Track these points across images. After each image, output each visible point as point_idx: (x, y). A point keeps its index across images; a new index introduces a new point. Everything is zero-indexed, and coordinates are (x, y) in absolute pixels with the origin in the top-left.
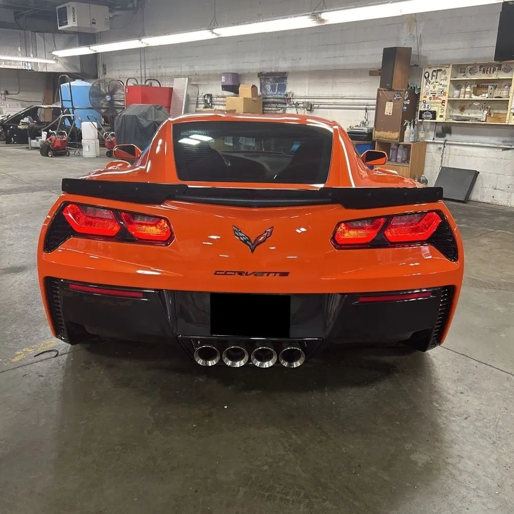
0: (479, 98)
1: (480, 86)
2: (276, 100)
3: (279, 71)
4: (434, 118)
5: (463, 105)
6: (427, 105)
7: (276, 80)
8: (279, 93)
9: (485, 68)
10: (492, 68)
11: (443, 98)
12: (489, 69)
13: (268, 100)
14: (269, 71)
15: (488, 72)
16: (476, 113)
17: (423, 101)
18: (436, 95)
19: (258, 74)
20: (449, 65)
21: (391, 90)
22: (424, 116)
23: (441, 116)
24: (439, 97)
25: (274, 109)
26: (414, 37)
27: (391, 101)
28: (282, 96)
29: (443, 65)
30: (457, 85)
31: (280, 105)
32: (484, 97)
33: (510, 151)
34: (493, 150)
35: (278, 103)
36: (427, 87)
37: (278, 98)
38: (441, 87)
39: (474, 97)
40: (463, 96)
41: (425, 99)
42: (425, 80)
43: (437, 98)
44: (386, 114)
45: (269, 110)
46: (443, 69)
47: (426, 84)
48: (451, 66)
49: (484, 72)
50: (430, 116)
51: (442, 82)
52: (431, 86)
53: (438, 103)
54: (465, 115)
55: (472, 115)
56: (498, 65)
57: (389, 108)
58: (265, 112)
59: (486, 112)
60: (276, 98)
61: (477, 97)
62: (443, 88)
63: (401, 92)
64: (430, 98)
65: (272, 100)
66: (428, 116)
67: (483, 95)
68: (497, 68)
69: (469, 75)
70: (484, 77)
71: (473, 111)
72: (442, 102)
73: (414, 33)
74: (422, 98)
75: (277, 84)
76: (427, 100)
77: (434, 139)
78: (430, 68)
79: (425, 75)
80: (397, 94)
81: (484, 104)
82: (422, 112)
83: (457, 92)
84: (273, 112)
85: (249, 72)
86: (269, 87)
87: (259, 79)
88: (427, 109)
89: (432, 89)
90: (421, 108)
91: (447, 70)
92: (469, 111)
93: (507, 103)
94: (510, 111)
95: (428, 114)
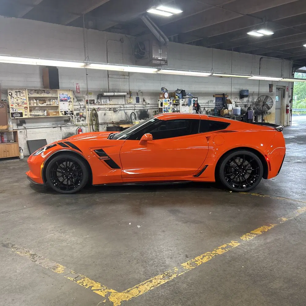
1: (43, 100)
4: (22, 116)
6: (14, 110)
9: (37, 91)
10: (41, 92)
11: (25, 106)
12: (39, 92)
17: (11, 108)
18: (20, 104)
20: (25, 89)
22: (14, 115)
23: (26, 115)
24: (22, 105)
29: (21, 89)
30: (30, 99)
33: (56, 128)
34: (49, 128)
36: (12, 100)
38: (22, 100)
39: (40, 105)
40: (32, 104)
41: (12, 106)
43: (21, 106)
46: (21, 91)
47: (11, 98)
48: (27, 90)
49: (37, 93)
50: (19, 115)
51: (22, 98)
53: (22, 108)
55: (36, 113)
56: (43, 90)
61: (42, 105)
62: (23, 100)
63: (4, 103)
64: (16, 106)
66: (17, 115)
67: (44, 104)
68: (43, 92)
70: (38, 95)
72: (25, 108)
74: (10, 106)
76: (14, 107)
77: (18, 127)
78: (12, 90)
79: (9, 94)
80: (2, 104)
82: (12, 114)
88: (15, 112)
89: (16, 101)
90: (11, 111)
91: (24, 92)
92: (34, 111)
93: (57, 107)
94: (60, 111)
95: (17, 114)
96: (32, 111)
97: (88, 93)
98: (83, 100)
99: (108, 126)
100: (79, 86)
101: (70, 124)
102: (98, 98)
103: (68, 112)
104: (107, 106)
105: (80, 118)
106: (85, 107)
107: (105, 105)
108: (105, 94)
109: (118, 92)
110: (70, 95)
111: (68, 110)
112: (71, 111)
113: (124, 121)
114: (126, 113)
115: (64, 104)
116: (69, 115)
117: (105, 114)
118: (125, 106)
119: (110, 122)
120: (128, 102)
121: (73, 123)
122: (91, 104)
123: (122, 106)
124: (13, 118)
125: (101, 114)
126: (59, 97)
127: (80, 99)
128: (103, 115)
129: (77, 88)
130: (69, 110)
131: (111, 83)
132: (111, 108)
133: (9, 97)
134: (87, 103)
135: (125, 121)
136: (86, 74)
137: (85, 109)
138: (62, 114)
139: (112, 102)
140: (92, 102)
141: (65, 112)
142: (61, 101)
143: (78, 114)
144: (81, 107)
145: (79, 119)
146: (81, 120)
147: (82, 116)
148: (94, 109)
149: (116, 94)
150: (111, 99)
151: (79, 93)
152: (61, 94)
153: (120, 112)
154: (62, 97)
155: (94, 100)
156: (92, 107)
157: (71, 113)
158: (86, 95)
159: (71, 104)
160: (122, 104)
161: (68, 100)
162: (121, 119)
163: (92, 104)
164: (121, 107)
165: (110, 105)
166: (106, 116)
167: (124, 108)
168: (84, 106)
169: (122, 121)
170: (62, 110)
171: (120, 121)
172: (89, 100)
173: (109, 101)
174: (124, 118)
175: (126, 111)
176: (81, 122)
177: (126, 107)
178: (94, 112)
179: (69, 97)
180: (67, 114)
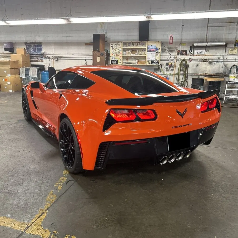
0: (134, 55)
1: (133, 50)
2: (37, 56)
3: (37, 42)
4: (117, 63)
5: (127, 58)
6: (113, 58)
7: (35, 46)
8: (38, 52)
9: (133, 43)
10: (137, 44)
11: (120, 55)
12: (136, 44)
13: (32, 55)
14: (31, 42)
15: (136, 45)
16: (133, 61)
17: (112, 56)
19: (25, 43)
20: (121, 42)
21: (99, 51)
22: (113, 62)
23: (120, 62)
24: (119, 55)
25: (36, 60)
26: (103, 30)
27: (99, 56)
28: (40, 54)
29: (118, 42)
30: (124, 50)
31: (39, 58)
32: (136, 55)
35: (38, 57)
36: (113, 50)
37: (38, 55)
38: (119, 51)
39: (132, 55)
40: (128, 54)
41: (112, 55)
42: (112, 48)
43: (118, 55)
44: (97, 62)
45: (33, 60)
46: (119, 43)
47: (112, 49)
48: (122, 42)
49: (134, 45)
50: (116, 62)
51: (119, 49)
52: (115, 50)
53: (118, 57)
54: (129, 61)
55: (131, 62)
56: (139, 43)
57: (99, 59)
58: (31, 61)
59: (137, 60)
60: (36, 55)
61: (133, 55)
63: (103, 53)
64: (115, 55)
65: (34, 55)
67: (136, 54)
68: (138, 44)
69: (128, 46)
70: (134, 47)
71: (131, 60)
72: (120, 57)
73: (103, 28)
74: (111, 55)
75: (37, 48)
76: (113, 56)
78: (113, 43)
79: (111, 46)
81: (136, 58)
82: (112, 61)
83: (125, 53)
84: (36, 61)
85: (19, 42)
86: (32, 49)
87: (25, 45)
88: (114, 60)
89: (115, 51)
90: (111, 59)
91: (120, 44)
92: (130, 60)
93: (144, 57)
94: (147, 60)
95: (114, 62)
96: (128, 60)
97: (182, 44)
98: (174, 51)
99: (199, 77)
100: (172, 38)
101: (159, 72)
102: (191, 49)
103: (154, 62)
104: (201, 57)
105: (170, 68)
106: (175, 58)
107: (199, 55)
108: (195, 44)
109: (219, 42)
110: (159, 46)
111: (154, 60)
112: (157, 61)
113: (221, 74)
114: (225, 66)
115: (151, 54)
116: (155, 64)
117: (197, 65)
118: (225, 57)
119: (203, 73)
120: (230, 53)
121: (162, 72)
122: (182, 55)
123: (221, 58)
124: (112, 64)
125: (193, 65)
126: (147, 49)
127: (172, 50)
128: (195, 66)
129: (170, 39)
130: (156, 60)
131: (210, 33)
132: (206, 59)
133: (111, 48)
134: (178, 53)
135: (223, 74)
136: (182, 26)
137: (174, 60)
138: (149, 63)
139: (208, 53)
140: (184, 53)
141: (151, 61)
142: (149, 51)
143: (167, 64)
144: (170, 58)
145: (168, 69)
146: (170, 69)
147: (171, 66)
148: (184, 60)
149: (209, 44)
150: (207, 49)
151: (172, 44)
152: (149, 45)
153: (218, 63)
154: (150, 48)
155: (186, 51)
156: (183, 57)
157: (157, 63)
158: (179, 46)
159: (158, 54)
160: (222, 55)
161: (156, 51)
162: (217, 72)
163: (184, 54)
164: (219, 59)
165: (205, 55)
166: (198, 68)
167: (223, 59)
168: (174, 56)
169: (219, 74)
170: (149, 60)
171: (216, 73)
172: (181, 51)
173: (205, 52)
174: (221, 71)
175: (226, 63)
176: (170, 72)
177: (227, 59)
178: (184, 62)
179: (157, 48)
180: (153, 64)
